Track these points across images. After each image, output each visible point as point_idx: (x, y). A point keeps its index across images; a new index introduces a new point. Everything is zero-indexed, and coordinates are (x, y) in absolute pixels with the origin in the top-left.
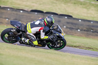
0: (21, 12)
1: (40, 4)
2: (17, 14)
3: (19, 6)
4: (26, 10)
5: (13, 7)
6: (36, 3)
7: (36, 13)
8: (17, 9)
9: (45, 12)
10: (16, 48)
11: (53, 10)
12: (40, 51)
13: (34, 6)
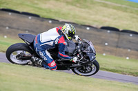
0: (88, 28)
1: (115, 19)
2: (81, 32)
3: (85, 21)
4: (94, 26)
5: (76, 22)
6: (109, 18)
7: (109, 31)
8: (82, 25)
9: (121, 29)
10: (80, 80)
11: (132, 27)
12: (114, 85)
13: (105, 21)
